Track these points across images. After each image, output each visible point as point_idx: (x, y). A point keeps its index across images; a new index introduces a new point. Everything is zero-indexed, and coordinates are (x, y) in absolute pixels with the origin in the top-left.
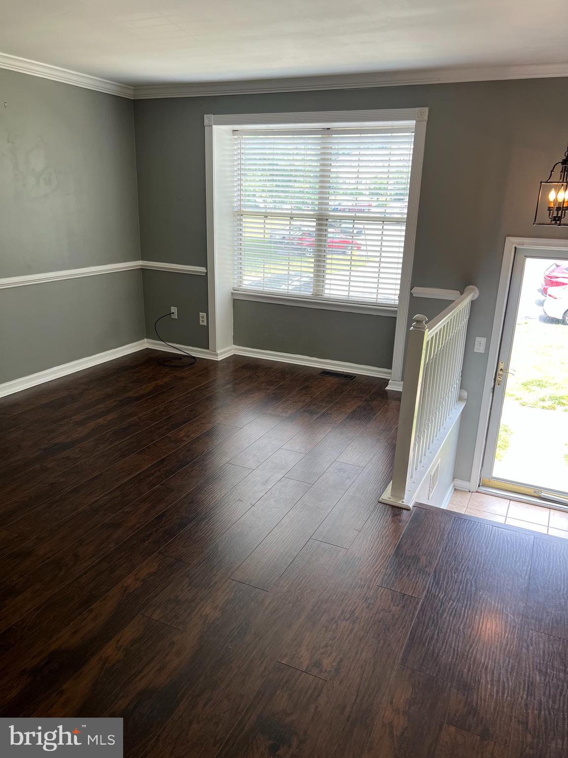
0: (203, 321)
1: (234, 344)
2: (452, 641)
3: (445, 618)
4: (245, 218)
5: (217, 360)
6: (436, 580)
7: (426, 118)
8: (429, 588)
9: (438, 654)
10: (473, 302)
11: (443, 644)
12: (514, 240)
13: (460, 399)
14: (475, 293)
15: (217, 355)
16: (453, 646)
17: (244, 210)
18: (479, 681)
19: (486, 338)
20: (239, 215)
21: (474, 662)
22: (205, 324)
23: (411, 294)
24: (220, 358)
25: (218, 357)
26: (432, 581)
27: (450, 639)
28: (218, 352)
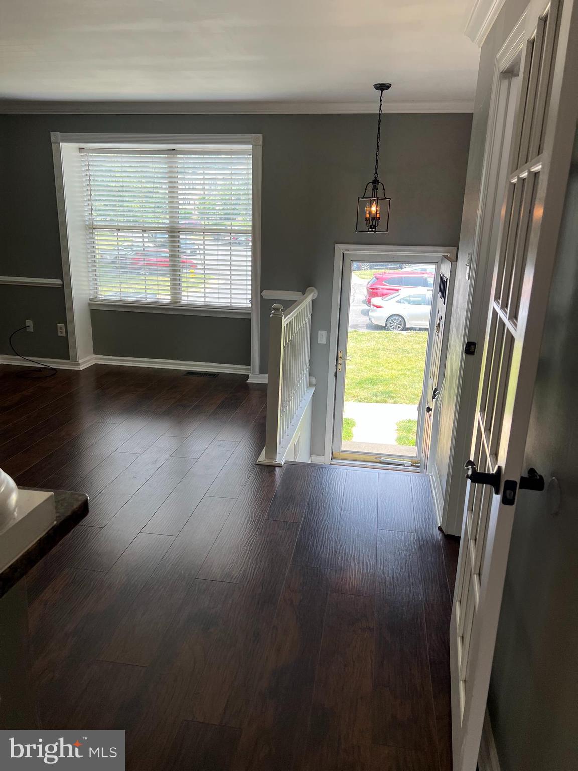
0: (61, 332)
1: (95, 353)
2: (327, 545)
3: (321, 532)
4: (97, 231)
5: (79, 369)
6: (310, 509)
7: (261, 143)
8: (305, 515)
9: (318, 554)
10: (313, 302)
11: (321, 548)
12: (341, 247)
13: (310, 385)
14: (315, 293)
15: (79, 365)
16: (328, 548)
17: (95, 223)
18: (350, 565)
19: (326, 332)
20: (91, 228)
21: (345, 554)
22: (64, 334)
23: (262, 296)
24: (82, 368)
25: (80, 367)
26: (307, 511)
27: (326, 544)
28: (80, 361)
